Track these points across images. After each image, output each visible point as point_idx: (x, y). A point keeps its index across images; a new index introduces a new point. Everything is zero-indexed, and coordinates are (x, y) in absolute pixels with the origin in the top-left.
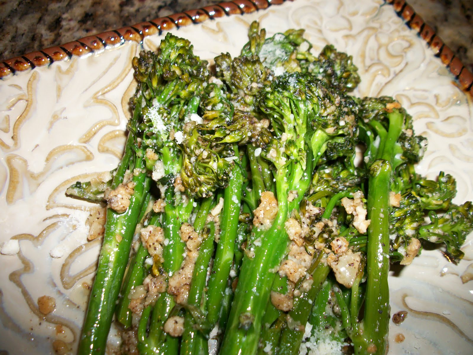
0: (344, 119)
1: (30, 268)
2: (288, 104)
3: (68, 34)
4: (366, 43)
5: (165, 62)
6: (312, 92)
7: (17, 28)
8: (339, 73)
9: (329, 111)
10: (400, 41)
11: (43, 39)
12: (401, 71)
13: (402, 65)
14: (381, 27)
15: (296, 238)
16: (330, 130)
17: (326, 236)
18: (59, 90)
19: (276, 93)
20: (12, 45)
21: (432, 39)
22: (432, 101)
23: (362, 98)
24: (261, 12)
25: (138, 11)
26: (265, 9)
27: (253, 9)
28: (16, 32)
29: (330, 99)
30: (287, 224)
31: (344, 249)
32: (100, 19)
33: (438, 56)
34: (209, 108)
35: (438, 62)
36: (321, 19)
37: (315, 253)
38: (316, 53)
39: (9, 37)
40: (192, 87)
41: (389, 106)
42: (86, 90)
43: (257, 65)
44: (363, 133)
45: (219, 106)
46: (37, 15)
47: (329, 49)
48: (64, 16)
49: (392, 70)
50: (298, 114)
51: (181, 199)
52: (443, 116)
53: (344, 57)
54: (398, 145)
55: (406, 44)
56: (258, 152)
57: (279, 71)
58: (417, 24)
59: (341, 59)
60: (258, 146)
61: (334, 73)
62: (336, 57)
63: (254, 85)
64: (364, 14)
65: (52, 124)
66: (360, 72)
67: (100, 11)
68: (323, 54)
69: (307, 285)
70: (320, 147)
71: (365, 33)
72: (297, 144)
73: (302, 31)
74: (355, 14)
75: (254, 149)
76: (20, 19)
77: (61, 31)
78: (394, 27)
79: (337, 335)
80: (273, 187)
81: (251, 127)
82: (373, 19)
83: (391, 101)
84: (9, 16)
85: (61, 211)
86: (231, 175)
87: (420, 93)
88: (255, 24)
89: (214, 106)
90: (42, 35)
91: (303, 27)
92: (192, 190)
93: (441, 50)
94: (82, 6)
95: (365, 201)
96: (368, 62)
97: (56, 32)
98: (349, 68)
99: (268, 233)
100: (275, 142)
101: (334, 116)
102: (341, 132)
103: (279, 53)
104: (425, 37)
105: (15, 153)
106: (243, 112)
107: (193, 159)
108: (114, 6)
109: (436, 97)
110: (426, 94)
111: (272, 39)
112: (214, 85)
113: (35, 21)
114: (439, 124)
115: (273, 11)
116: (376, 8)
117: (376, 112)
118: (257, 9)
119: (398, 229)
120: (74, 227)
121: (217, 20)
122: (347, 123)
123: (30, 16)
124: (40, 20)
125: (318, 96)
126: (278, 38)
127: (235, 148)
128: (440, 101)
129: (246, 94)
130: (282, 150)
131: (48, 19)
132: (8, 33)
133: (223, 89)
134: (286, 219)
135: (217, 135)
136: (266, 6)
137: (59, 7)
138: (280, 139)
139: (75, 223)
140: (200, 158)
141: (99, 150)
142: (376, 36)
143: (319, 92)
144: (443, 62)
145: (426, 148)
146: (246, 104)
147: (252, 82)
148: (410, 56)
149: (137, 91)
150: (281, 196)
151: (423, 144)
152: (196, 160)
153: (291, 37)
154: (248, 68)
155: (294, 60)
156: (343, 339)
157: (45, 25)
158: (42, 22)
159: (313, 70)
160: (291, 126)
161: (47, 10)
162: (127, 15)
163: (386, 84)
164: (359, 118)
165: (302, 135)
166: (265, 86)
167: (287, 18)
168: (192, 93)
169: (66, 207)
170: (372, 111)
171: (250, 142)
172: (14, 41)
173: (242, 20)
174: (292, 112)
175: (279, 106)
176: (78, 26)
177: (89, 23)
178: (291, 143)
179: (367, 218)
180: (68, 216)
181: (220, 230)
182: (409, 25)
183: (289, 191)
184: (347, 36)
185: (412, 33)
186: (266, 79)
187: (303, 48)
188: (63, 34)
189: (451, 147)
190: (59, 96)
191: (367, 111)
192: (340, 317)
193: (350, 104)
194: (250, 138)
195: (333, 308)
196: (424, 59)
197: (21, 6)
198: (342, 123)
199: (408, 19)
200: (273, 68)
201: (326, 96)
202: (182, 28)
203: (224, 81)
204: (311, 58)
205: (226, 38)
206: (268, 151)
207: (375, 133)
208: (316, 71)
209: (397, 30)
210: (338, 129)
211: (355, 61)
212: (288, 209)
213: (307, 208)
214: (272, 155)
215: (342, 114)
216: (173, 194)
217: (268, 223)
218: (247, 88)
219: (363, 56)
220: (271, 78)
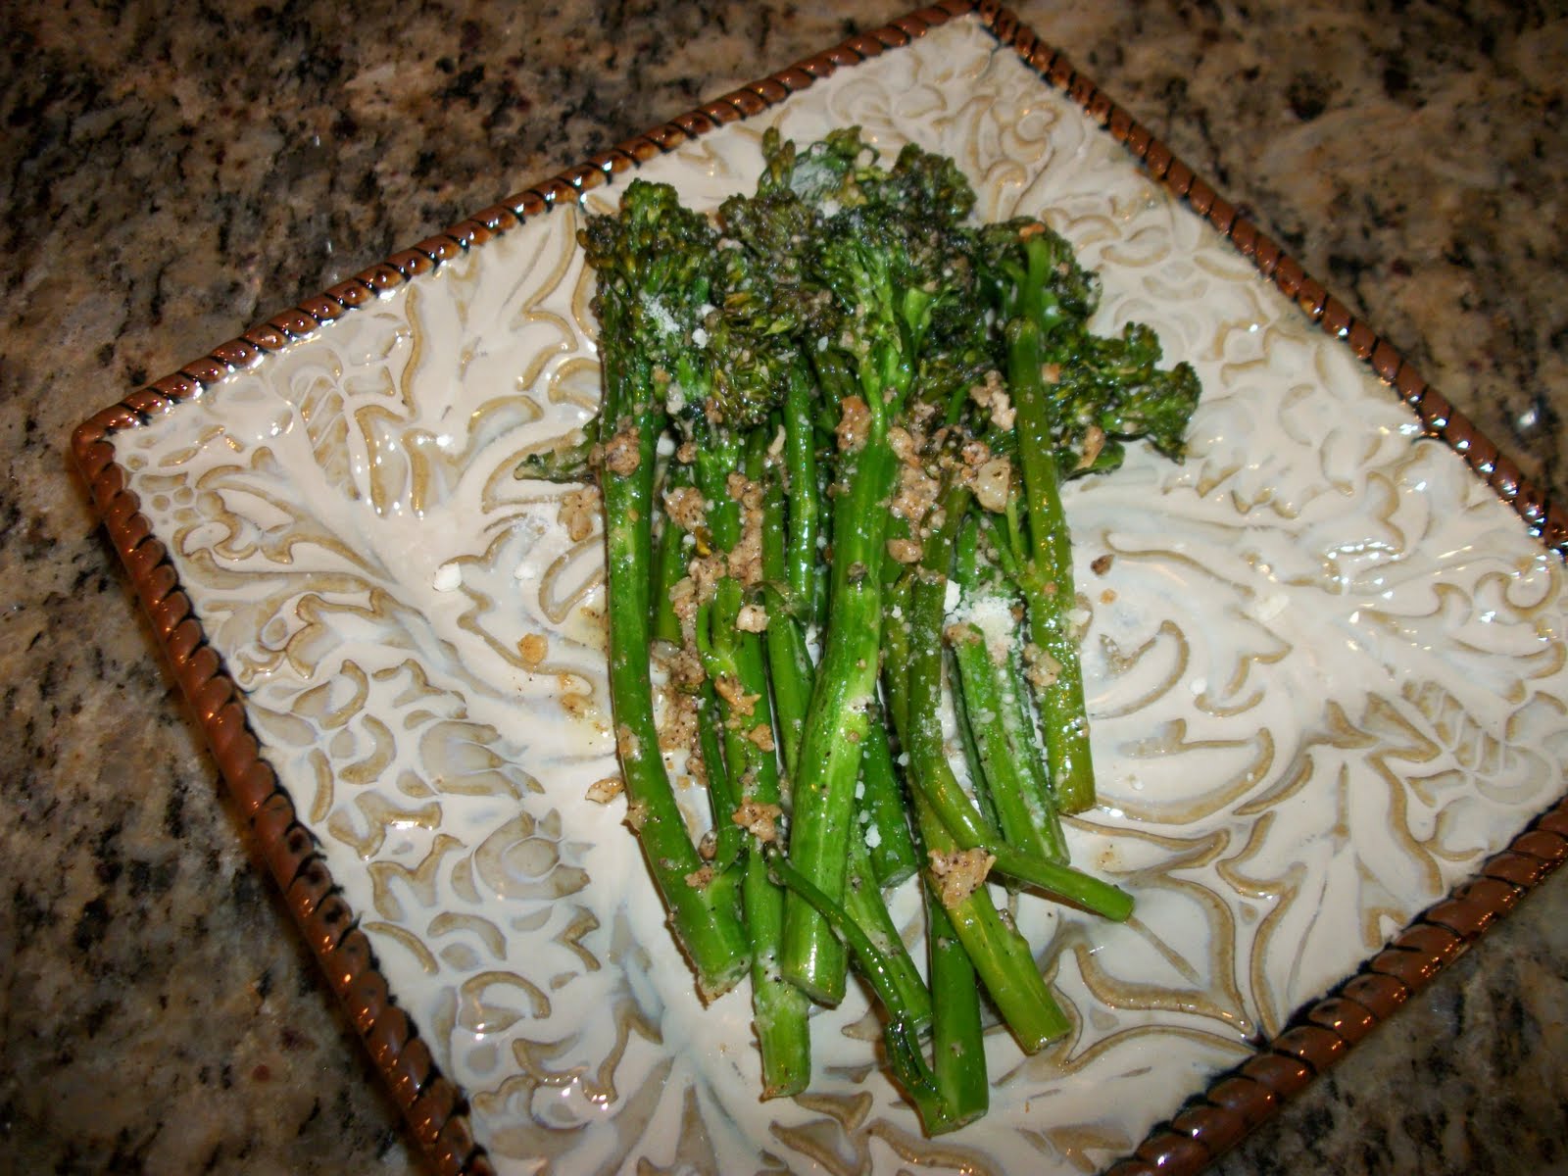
0: (949, 266)
1: (487, 605)
2: (856, 259)
3: (400, 202)
4: (975, 127)
5: (642, 229)
6: (891, 232)
7: (292, 209)
8: (931, 192)
9: (922, 256)
10: (1036, 113)
11: (354, 221)
12: (1046, 167)
13: (1046, 157)
14: (998, 93)
15: (908, 455)
16: (930, 286)
17: (952, 444)
18: (462, 309)
19: (834, 245)
20: (296, 244)
21: (1091, 98)
22: (1105, 209)
23: (981, 227)
24: (777, 109)
25: (522, 130)
26: (781, 101)
27: (760, 106)
28: (293, 216)
29: (920, 238)
30: (889, 436)
31: (982, 457)
32: (453, 162)
33: (1105, 127)
34: (731, 288)
35: (1107, 139)
36: (886, 99)
37: (942, 474)
38: (887, 165)
39: (283, 230)
40: (694, 262)
41: (1024, 232)
42: (508, 300)
43: (794, 207)
44: (989, 284)
45: (747, 284)
46: (324, 176)
47: (910, 152)
48: (380, 167)
49: (1030, 168)
50: (875, 271)
51: (720, 437)
52: (1126, 233)
53: (939, 164)
54: (1048, 292)
55: (1047, 117)
56: (823, 344)
57: (830, 209)
58: (1061, 75)
59: (933, 168)
60: (820, 336)
61: (923, 194)
62: (924, 167)
63: (796, 239)
64: (962, 74)
65: (463, 369)
66: (973, 182)
67: (447, 146)
68: (901, 164)
69: (937, 520)
70: (919, 317)
71: (972, 109)
72: (883, 316)
73: (856, 130)
74: (946, 77)
75: (816, 340)
76: (290, 188)
77: (383, 198)
78: (1021, 88)
79: (998, 589)
80: (859, 387)
81: (805, 306)
82: (983, 80)
83: (1029, 221)
84: (265, 187)
85: (509, 511)
86: (789, 381)
87: (1084, 200)
88: (771, 135)
89: (738, 283)
90: (348, 215)
91: (856, 122)
92: (734, 417)
93: (1109, 116)
94: (407, 142)
95: (1006, 385)
96: (985, 162)
97: (373, 202)
98: (952, 180)
99: (864, 454)
100: (847, 320)
101: (932, 262)
102: (949, 287)
103: (823, 176)
104: (1078, 98)
105: (415, 426)
106: (786, 286)
107: (728, 367)
108: (471, 131)
109: (1113, 202)
110: (1095, 200)
111: (807, 154)
112: (730, 251)
113: (322, 188)
114: (1122, 248)
115: (798, 103)
116: (985, 57)
117: (1004, 246)
118: (769, 104)
119: (1063, 417)
120: (541, 531)
121: (703, 137)
122: (955, 272)
123: (309, 179)
124: (332, 184)
125: (901, 237)
126: (816, 152)
127: (786, 341)
128: (1119, 207)
129: (784, 256)
130: (861, 330)
131: (349, 179)
132: (278, 222)
133: (745, 255)
134: (886, 429)
135: (758, 324)
136: (782, 95)
137: (361, 152)
138: (854, 315)
139: (538, 523)
140: (739, 364)
141: (550, 398)
142: (992, 111)
143: (900, 230)
144: (1116, 137)
145: (1101, 291)
146: (790, 273)
147: (791, 234)
148: (1058, 136)
149: (602, 285)
150: (873, 396)
151: (1092, 284)
152: (734, 367)
153: (839, 144)
154: (780, 214)
155: (852, 186)
156: (1009, 593)
157: (346, 192)
158: (338, 188)
159: (887, 197)
160: (867, 291)
161: (338, 163)
162: (503, 142)
163: (1023, 195)
164: (977, 261)
165: (888, 304)
166: (814, 237)
167: (825, 110)
168: (695, 272)
169: (516, 502)
170: (999, 245)
171: (807, 331)
172: (296, 235)
173: (745, 130)
174: (865, 270)
175: (842, 263)
176: (413, 184)
177: (434, 172)
178: (873, 318)
179: (1011, 405)
180: (524, 515)
181: (788, 474)
182: (1048, 79)
183: (883, 388)
184: (940, 122)
185: (1053, 95)
186: (812, 226)
187: (864, 160)
188: (390, 203)
189: (1148, 283)
190: (464, 319)
191: (991, 248)
192: (998, 563)
193: (956, 239)
194: (807, 323)
195: (986, 553)
196: (1083, 137)
197: (280, 163)
198: (948, 273)
199: (1045, 68)
200: (820, 206)
201: (913, 235)
202: (646, 165)
203: (744, 242)
204: (881, 176)
205: (724, 168)
206: (838, 338)
207: (1009, 280)
208: (893, 196)
209: (1028, 94)
210: (942, 284)
211: (959, 166)
212: (888, 415)
213: (915, 408)
214: (846, 341)
215: (943, 259)
216: (706, 429)
217: (860, 441)
218: (786, 246)
219: (974, 153)
220: (819, 223)
